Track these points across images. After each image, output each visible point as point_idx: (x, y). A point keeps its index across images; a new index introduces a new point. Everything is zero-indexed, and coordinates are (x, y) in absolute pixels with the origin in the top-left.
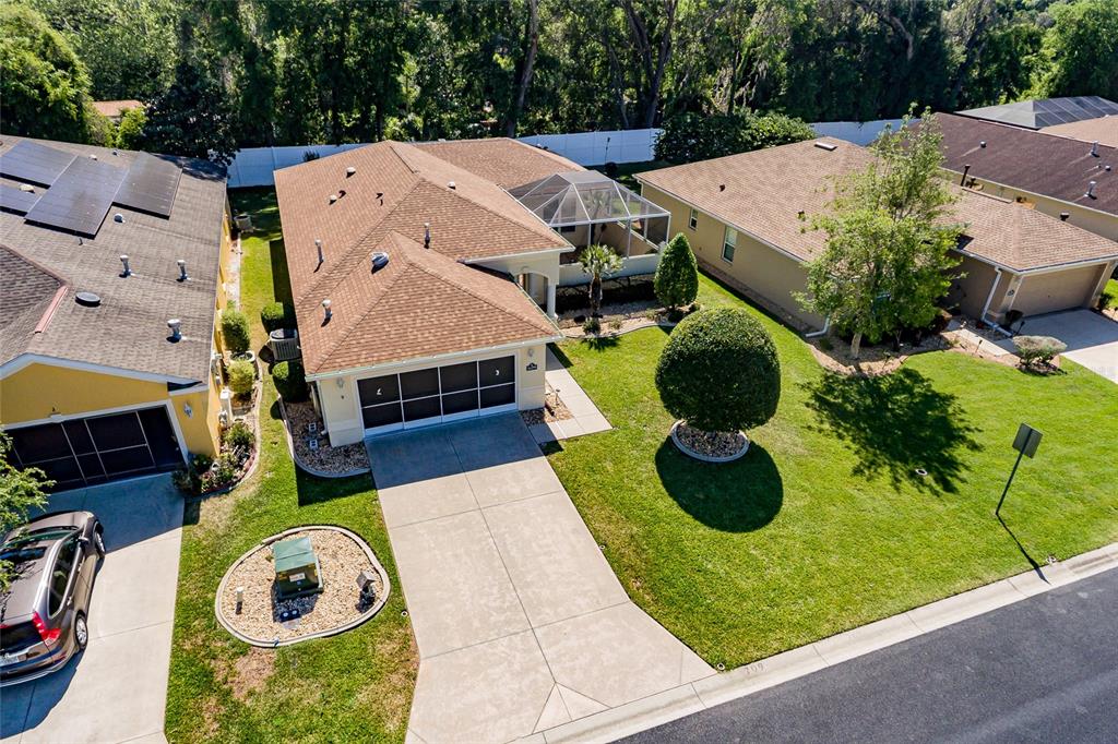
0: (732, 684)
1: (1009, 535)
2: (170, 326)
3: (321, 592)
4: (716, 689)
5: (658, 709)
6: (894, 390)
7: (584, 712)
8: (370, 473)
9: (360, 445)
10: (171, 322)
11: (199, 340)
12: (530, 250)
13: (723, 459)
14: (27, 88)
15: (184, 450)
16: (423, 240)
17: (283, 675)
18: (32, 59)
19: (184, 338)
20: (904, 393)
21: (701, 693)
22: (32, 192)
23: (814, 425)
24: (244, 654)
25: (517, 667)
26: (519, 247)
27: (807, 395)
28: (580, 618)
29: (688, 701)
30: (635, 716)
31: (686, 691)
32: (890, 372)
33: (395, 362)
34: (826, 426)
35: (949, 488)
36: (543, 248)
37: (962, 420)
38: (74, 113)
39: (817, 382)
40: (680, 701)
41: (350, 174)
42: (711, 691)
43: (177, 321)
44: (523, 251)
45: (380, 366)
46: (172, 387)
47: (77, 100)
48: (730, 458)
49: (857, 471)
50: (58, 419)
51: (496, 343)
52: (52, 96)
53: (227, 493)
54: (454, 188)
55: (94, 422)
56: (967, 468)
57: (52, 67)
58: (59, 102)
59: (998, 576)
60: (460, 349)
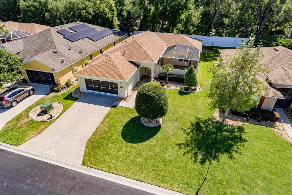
0: (81, 168)
1: (201, 184)
2: (62, 59)
3: (47, 114)
4: (77, 167)
5: (63, 163)
6: (227, 131)
7: (52, 155)
8: (79, 98)
9: (84, 93)
10: (63, 59)
11: (67, 63)
12: (145, 61)
13: (147, 125)
14: (103, 14)
15: (56, 83)
16: (123, 54)
17: (27, 123)
18: (106, 9)
19: (65, 62)
20: (229, 133)
21: (74, 166)
22: (72, 33)
23: (184, 128)
24: (27, 117)
25: (54, 141)
26: (143, 59)
27: (194, 121)
28: (74, 140)
29: (69, 166)
30: (58, 162)
31: (72, 164)
32: (234, 125)
33: (89, 76)
34: (189, 130)
35: (203, 162)
36: (149, 61)
37: (238, 148)
38: (111, 20)
39: (204, 118)
40: (68, 164)
41: (133, 37)
42: (76, 167)
43: (64, 59)
44: (143, 61)
45: (86, 76)
46: (53, 70)
47: (112, 18)
48: (149, 126)
49: (180, 145)
50: (38, 70)
51: (111, 78)
52: (107, 16)
53: (57, 93)
54: (142, 43)
55: (44, 73)
56: (218, 161)
57: (109, 10)
58: (108, 18)
59: (179, 190)
60: (103, 77)
